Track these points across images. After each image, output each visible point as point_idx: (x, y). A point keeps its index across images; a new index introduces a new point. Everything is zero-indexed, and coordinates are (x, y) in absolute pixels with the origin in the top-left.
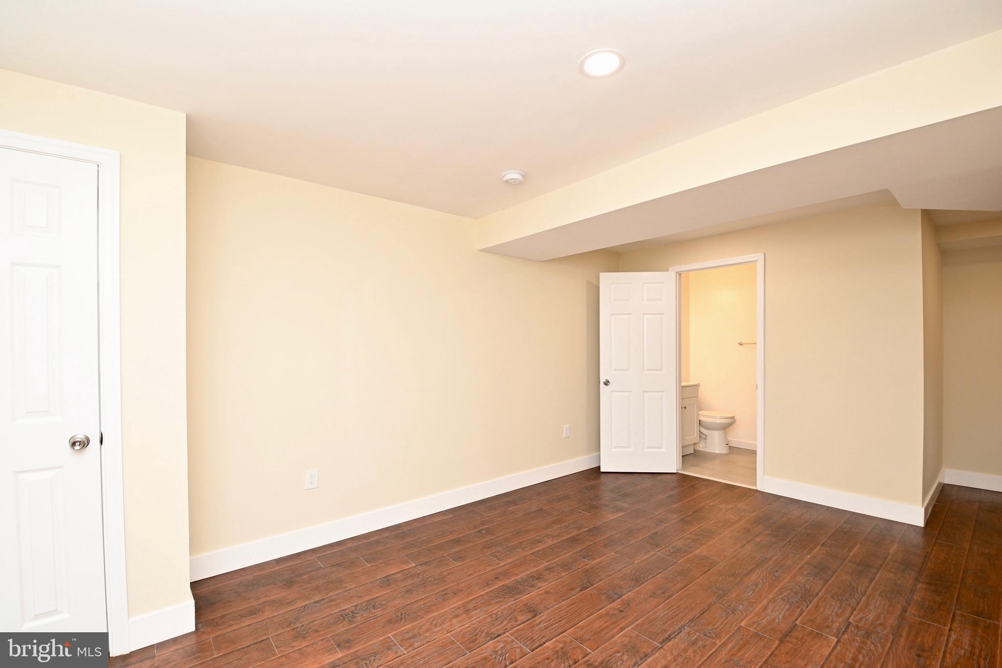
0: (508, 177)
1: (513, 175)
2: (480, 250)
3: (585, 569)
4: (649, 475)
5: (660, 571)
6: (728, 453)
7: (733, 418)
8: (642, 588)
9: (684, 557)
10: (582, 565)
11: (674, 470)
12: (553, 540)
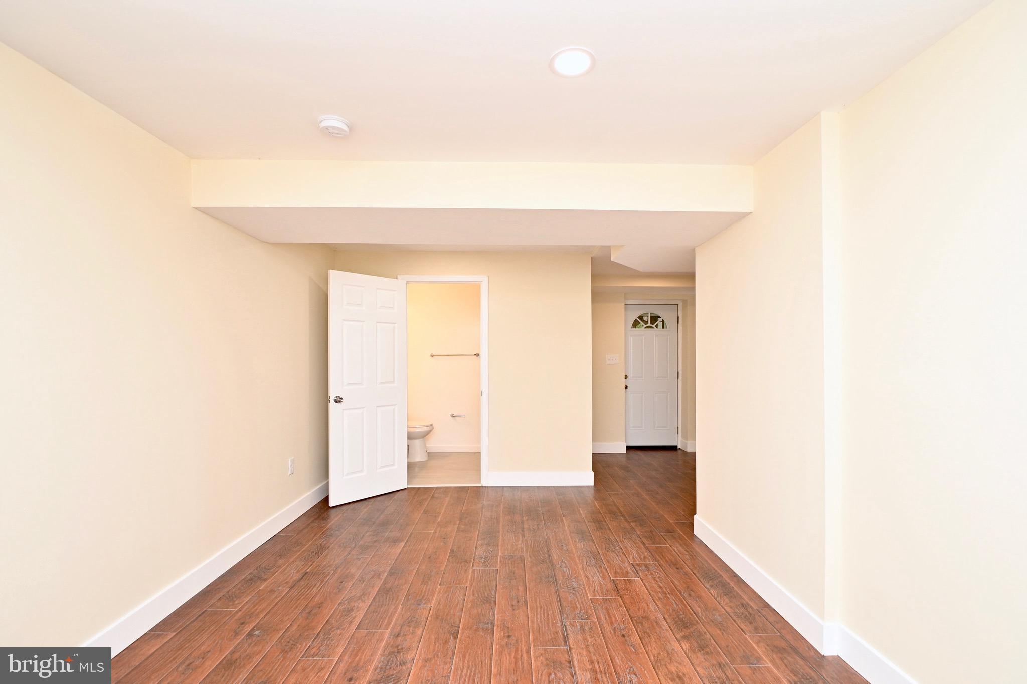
0: (325, 124)
1: (333, 121)
2: (194, 208)
3: (433, 614)
4: (384, 496)
5: (495, 583)
6: (427, 460)
7: (432, 425)
8: (499, 606)
9: (497, 563)
10: (426, 613)
11: (404, 485)
12: (363, 602)
